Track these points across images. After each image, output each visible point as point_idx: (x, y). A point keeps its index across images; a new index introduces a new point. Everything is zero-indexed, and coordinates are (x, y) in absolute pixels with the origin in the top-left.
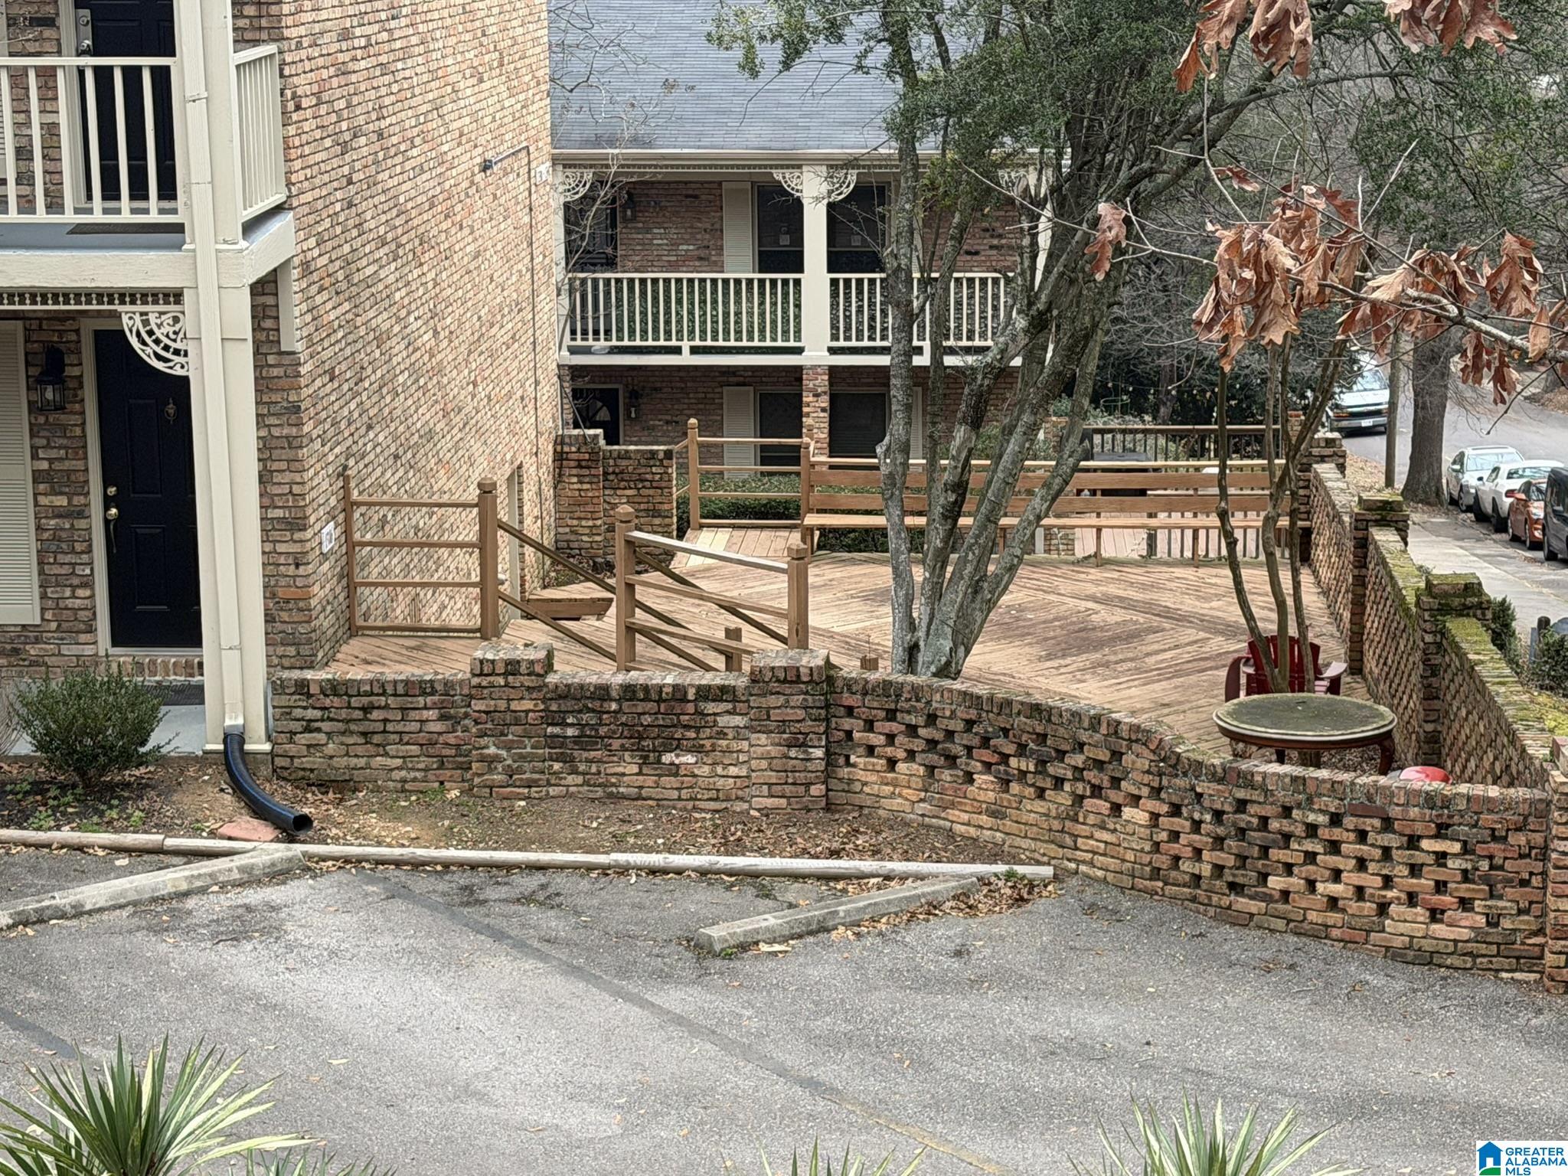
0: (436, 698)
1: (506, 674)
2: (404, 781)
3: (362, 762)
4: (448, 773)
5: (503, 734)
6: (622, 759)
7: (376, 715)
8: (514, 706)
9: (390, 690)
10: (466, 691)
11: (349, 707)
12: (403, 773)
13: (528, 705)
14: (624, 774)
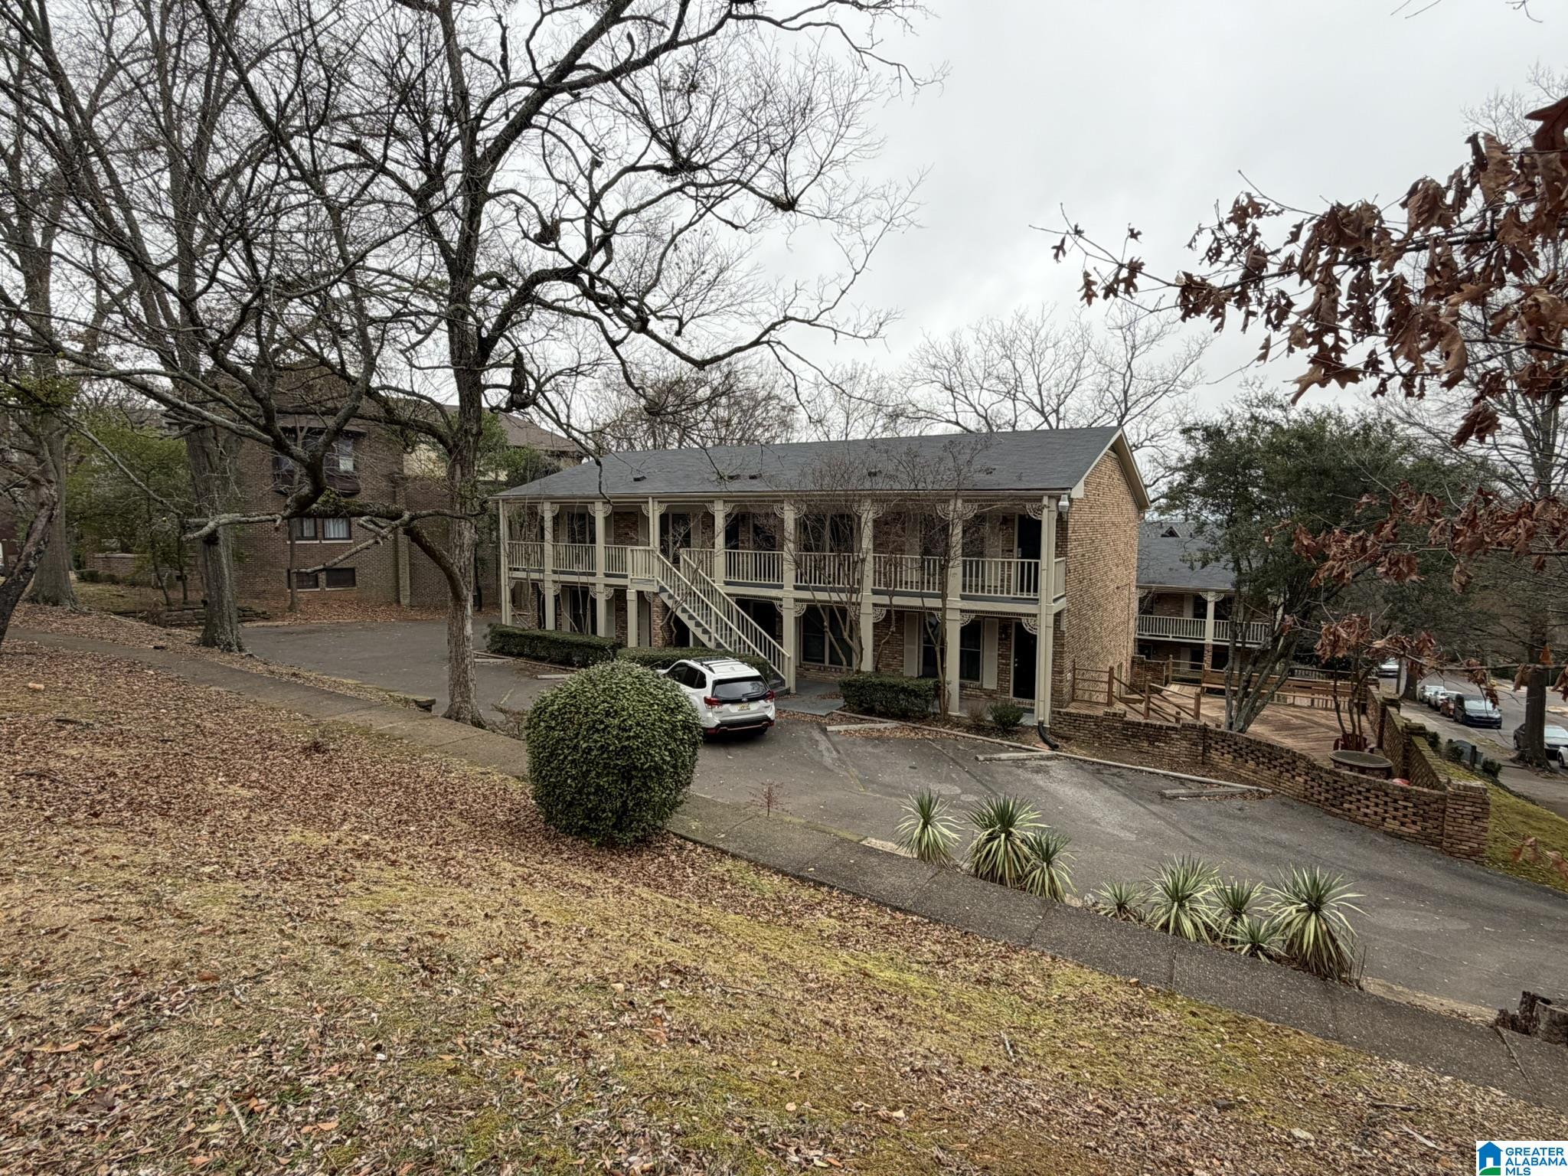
0: (1094, 720)
1: (1113, 716)
2: (1084, 740)
3: (1073, 733)
4: (1096, 739)
5: (1111, 731)
6: (1144, 742)
7: (1078, 722)
8: (1115, 724)
9: (1082, 716)
10: (1102, 719)
11: (1071, 719)
13: (1118, 725)
14: (1144, 746)
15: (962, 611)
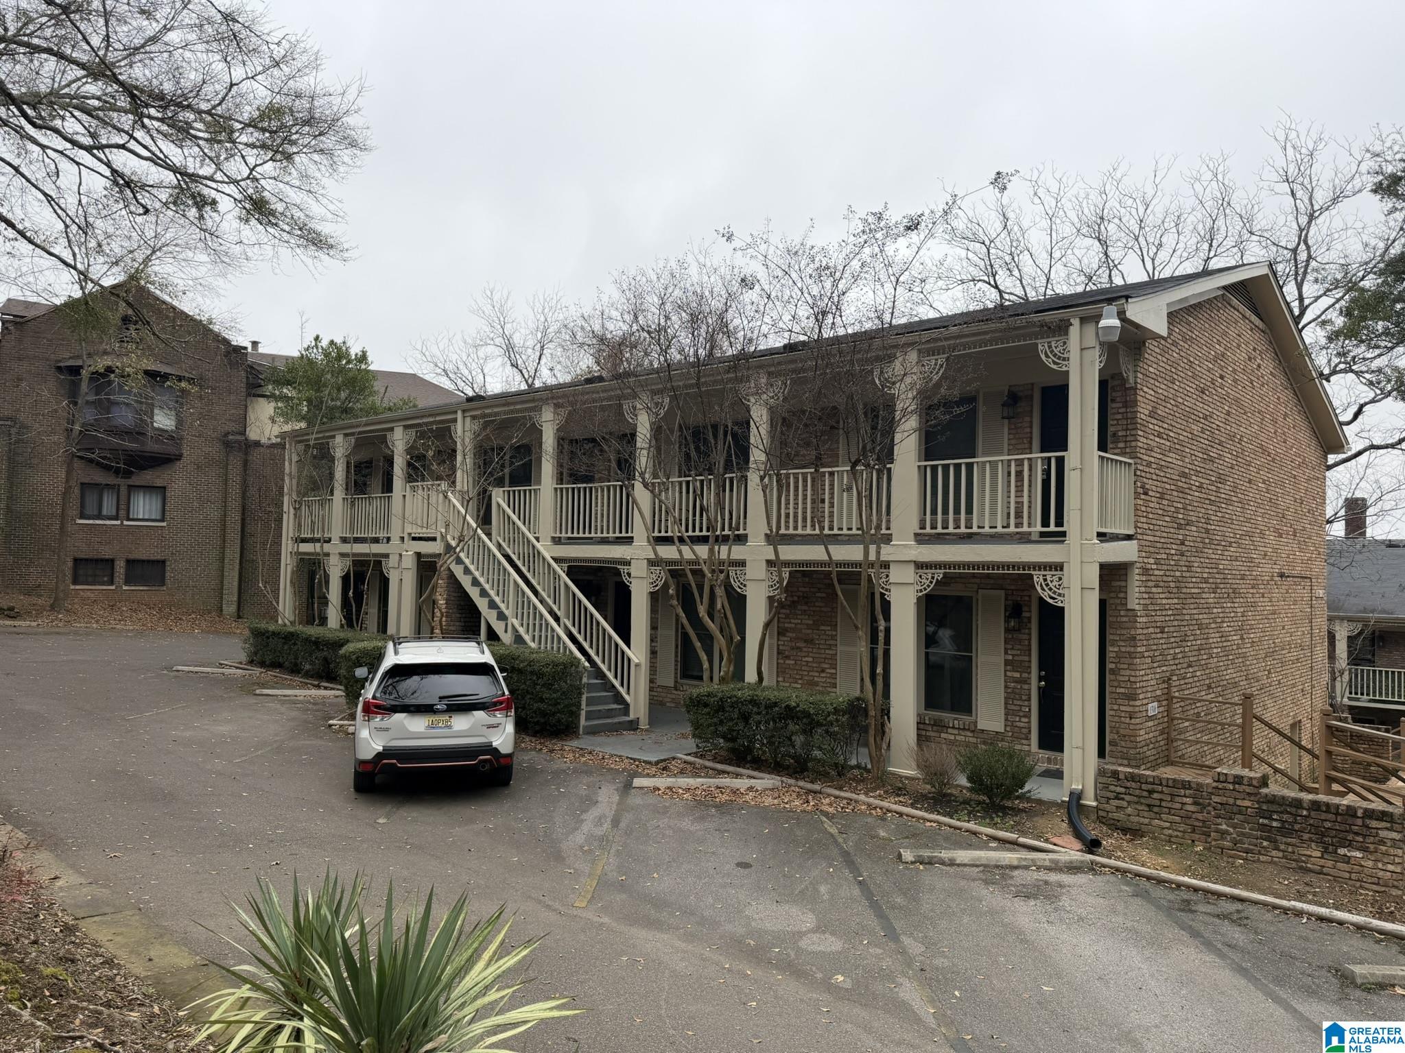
0: (1191, 792)
1: (1234, 783)
2: (1171, 836)
3: (1146, 821)
4: (1197, 836)
5: (1231, 818)
6: (1309, 847)
7: (1155, 795)
8: (1239, 802)
9: (1164, 783)
10: (1210, 790)
11: (1140, 789)
12: (1170, 831)
13: (1247, 803)
14: (1311, 856)
15: (920, 566)
